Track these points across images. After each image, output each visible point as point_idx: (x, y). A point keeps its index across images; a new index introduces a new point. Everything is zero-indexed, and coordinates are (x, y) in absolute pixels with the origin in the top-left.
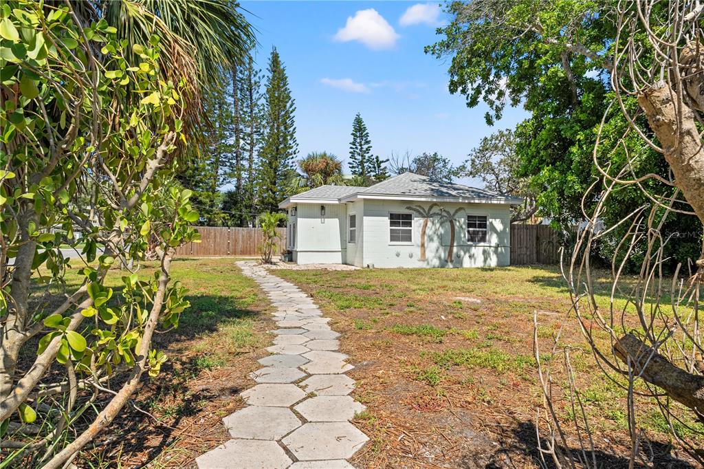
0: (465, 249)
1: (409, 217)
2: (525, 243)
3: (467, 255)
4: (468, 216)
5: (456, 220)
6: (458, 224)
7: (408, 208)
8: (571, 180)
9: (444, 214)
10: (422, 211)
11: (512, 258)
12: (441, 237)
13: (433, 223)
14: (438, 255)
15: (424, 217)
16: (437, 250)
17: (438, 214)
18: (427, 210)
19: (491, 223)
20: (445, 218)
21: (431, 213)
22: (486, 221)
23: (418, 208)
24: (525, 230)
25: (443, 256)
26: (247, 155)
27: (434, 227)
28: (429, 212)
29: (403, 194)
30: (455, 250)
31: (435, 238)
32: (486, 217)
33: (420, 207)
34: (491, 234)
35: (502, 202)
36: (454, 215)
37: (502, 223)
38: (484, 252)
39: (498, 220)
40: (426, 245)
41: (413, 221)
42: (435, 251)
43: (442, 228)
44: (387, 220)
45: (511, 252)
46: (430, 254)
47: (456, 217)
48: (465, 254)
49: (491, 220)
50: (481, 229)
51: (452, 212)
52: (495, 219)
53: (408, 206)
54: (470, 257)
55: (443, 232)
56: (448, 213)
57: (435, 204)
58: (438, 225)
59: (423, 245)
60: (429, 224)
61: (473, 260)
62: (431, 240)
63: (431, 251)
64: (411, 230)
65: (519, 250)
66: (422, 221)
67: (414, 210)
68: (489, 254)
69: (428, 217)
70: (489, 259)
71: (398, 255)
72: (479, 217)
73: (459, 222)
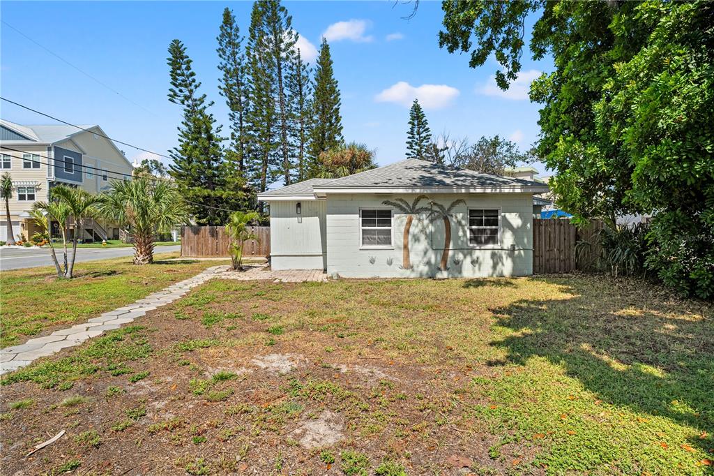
0: (466, 251)
1: (388, 214)
2: (557, 244)
3: (468, 260)
4: (470, 211)
5: (452, 216)
6: (454, 220)
7: (385, 203)
8: (592, 154)
9: (435, 208)
10: (404, 206)
11: (537, 264)
12: (431, 238)
13: (419, 220)
14: (426, 260)
15: (406, 213)
16: (425, 253)
17: (426, 209)
18: (411, 205)
19: (504, 217)
20: (436, 214)
21: (417, 207)
22: (497, 216)
23: (399, 202)
24: (557, 228)
25: (433, 261)
26: (297, 152)
27: (422, 223)
28: (414, 207)
29: (376, 185)
30: (451, 253)
31: (423, 237)
32: (497, 211)
33: (401, 200)
34: (503, 232)
35: (518, 191)
36: (449, 210)
37: (520, 217)
38: (493, 256)
39: (514, 214)
40: (410, 246)
41: (392, 219)
42: (422, 253)
43: (432, 225)
44: (357, 219)
45: (534, 256)
46: (415, 259)
47: (452, 212)
48: (465, 257)
49: (503, 214)
50: (488, 227)
51: (446, 206)
52: (510, 212)
53: (385, 200)
54: (473, 262)
55: (433, 230)
56: (441, 207)
57: (422, 196)
58: (426, 222)
59: (406, 247)
60: (415, 222)
61: (477, 266)
62: (417, 239)
63: (417, 255)
64: (390, 230)
65: (548, 254)
66: (405, 218)
67: (394, 205)
68: (501, 257)
69: (413, 213)
70: (500, 264)
71: (372, 261)
72: (486, 211)
73: (456, 217)
